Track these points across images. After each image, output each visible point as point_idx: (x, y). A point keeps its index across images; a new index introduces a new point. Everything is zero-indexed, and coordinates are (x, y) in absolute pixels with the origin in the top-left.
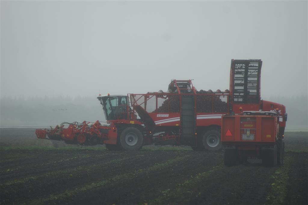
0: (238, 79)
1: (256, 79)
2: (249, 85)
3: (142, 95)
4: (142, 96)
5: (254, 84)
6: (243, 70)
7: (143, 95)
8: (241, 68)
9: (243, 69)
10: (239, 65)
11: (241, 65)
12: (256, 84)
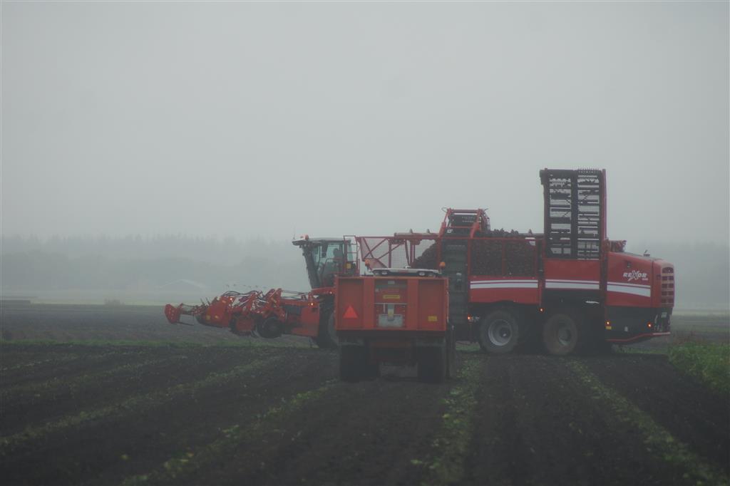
0: (558, 208)
1: (596, 209)
2: (582, 221)
3: (383, 239)
4: (383, 241)
5: (591, 219)
6: (568, 191)
7: (387, 238)
8: (565, 186)
9: (568, 188)
10: (559, 180)
11: (564, 180)
12: (598, 219)
